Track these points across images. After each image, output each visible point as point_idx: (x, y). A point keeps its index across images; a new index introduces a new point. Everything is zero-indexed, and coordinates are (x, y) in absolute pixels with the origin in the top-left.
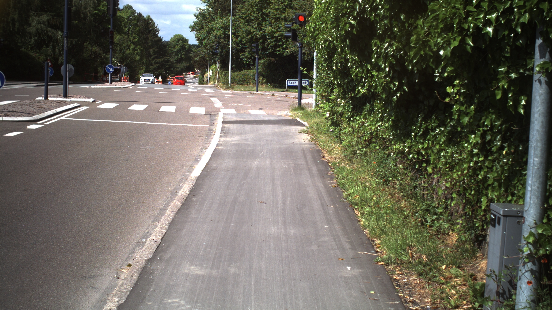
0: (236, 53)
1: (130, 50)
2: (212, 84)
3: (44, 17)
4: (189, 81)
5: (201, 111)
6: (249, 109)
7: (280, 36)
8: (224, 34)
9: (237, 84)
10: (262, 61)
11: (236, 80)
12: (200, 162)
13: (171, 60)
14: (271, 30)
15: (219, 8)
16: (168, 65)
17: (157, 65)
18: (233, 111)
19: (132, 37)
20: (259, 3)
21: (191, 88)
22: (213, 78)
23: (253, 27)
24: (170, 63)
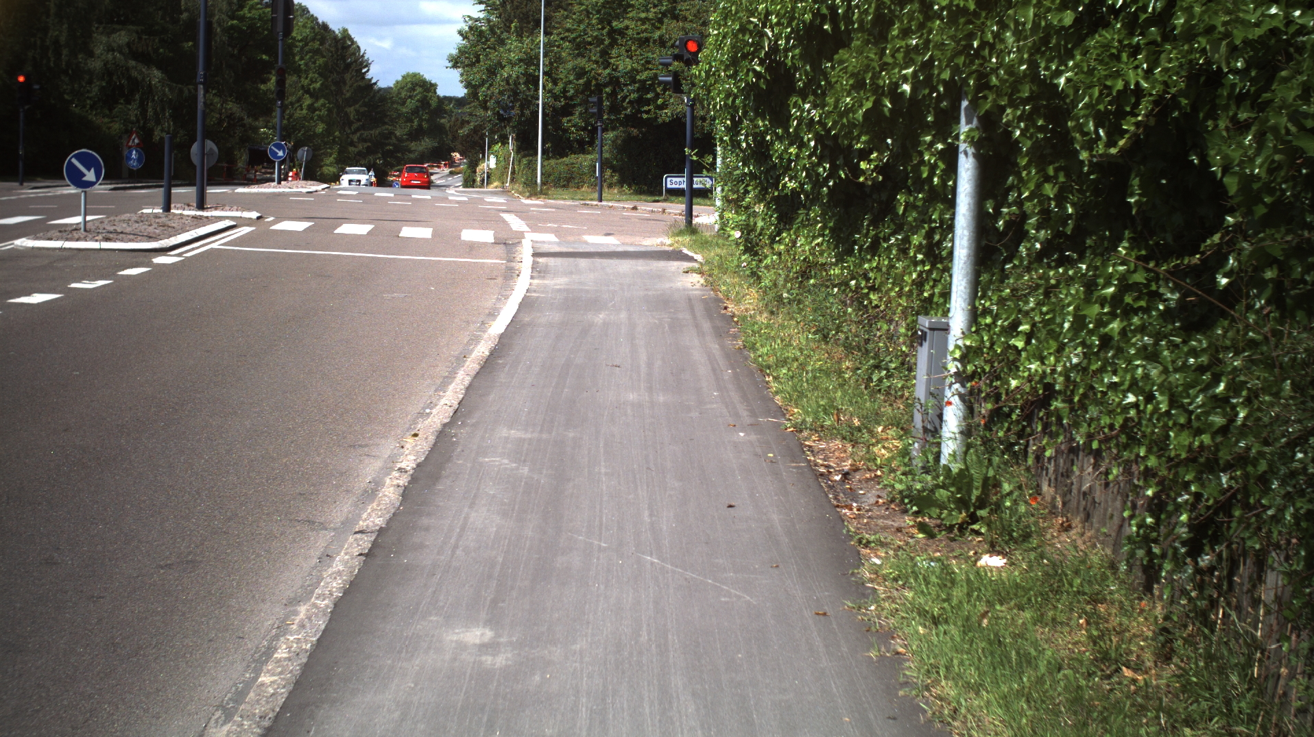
0: (555, 115)
1: (302, 109)
2: (496, 187)
3: (120, 35)
4: (438, 182)
5: (487, 236)
6: (584, 234)
7: (651, 79)
8: (525, 74)
9: (555, 186)
10: (611, 135)
11: (552, 177)
12: (499, 317)
13: (398, 133)
14: (629, 67)
15: (515, 17)
16: (389, 144)
17: (366, 145)
18: (551, 237)
19: (306, 78)
20: (603, 6)
21: (453, 195)
22: (498, 173)
23: (590, 60)
24: (394, 140)
